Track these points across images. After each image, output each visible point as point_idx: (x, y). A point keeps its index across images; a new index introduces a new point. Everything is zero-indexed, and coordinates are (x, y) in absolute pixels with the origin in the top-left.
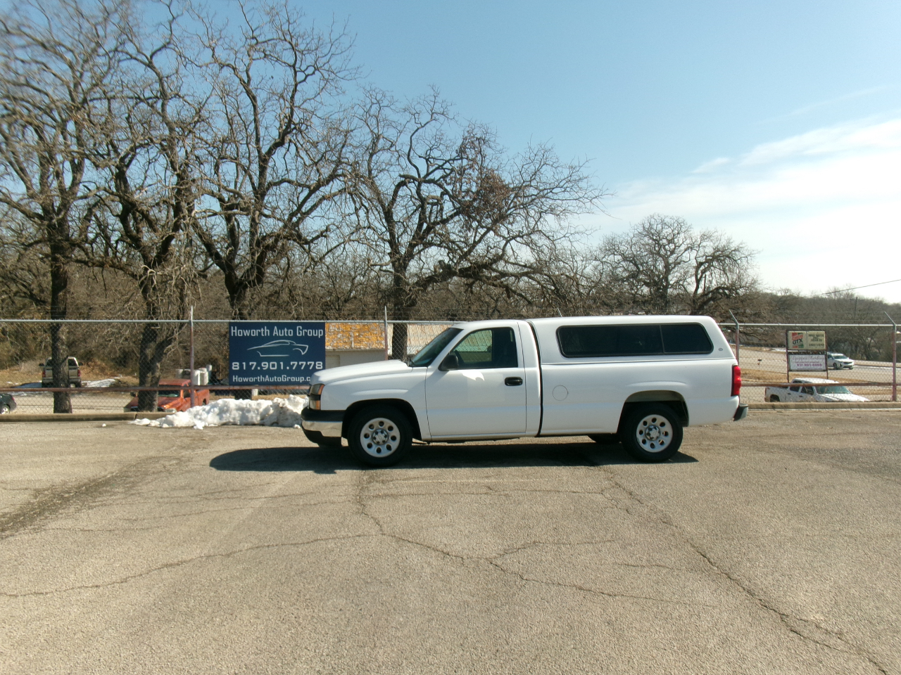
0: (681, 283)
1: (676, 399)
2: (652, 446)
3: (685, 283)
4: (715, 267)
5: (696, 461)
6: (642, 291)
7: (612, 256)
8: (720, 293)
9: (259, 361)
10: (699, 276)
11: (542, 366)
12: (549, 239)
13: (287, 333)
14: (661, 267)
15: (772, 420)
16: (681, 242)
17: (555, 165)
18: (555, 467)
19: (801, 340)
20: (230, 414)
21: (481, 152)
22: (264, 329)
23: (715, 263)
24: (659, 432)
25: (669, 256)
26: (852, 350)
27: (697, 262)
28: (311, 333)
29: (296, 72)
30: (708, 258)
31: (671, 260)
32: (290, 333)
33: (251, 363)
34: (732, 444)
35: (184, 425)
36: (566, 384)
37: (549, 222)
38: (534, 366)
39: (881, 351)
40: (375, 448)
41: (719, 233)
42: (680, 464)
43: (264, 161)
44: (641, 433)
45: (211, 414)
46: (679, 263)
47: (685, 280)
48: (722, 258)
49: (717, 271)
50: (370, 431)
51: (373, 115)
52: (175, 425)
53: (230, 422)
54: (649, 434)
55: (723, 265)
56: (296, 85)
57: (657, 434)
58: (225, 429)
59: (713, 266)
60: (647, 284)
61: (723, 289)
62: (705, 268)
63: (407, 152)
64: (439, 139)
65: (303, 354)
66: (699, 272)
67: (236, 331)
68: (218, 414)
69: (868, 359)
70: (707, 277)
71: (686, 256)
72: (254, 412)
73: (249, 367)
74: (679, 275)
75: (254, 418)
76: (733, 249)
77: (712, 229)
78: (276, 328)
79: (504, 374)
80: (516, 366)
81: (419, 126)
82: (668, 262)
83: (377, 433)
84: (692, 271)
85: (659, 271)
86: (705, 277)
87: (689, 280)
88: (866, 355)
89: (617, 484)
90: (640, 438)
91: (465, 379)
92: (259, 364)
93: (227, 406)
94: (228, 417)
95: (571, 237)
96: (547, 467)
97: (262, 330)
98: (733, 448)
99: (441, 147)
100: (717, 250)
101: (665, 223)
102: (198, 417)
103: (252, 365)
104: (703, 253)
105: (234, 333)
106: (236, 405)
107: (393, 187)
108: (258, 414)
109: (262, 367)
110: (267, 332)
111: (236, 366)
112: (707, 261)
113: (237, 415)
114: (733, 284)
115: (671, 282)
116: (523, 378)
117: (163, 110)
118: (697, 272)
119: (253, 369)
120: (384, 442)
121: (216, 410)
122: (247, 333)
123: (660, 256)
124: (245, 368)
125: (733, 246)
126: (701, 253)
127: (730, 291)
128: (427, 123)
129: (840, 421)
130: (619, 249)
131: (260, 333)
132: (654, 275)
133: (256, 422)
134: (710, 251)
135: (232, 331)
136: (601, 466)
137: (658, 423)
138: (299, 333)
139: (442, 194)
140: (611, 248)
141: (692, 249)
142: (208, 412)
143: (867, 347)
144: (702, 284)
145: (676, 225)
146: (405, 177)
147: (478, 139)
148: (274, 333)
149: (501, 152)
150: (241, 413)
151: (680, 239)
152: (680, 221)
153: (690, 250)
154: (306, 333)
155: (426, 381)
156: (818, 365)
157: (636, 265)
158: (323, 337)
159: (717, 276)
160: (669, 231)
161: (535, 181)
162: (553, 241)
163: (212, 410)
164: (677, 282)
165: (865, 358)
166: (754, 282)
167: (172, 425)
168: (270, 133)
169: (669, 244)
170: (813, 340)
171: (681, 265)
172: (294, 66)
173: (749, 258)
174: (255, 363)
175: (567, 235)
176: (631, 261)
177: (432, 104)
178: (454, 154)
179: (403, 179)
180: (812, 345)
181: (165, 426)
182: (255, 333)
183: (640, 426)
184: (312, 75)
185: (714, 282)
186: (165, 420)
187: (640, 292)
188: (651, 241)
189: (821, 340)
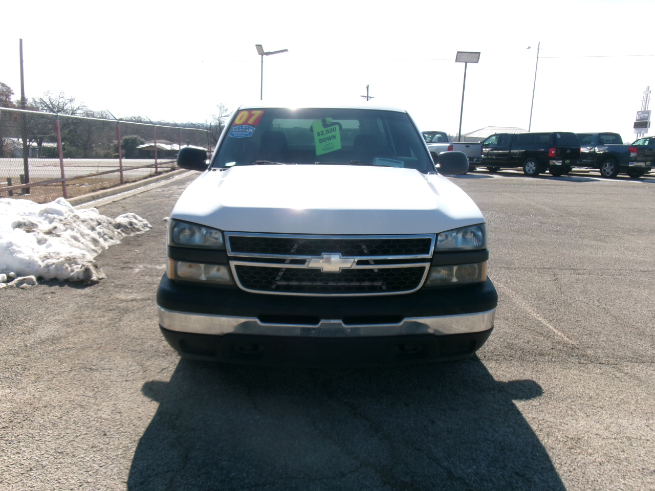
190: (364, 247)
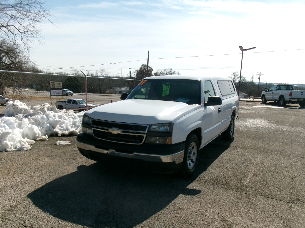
19: (54, 85)
156: (59, 94)
180: (58, 87)
189: (60, 85)
190: (133, 127)
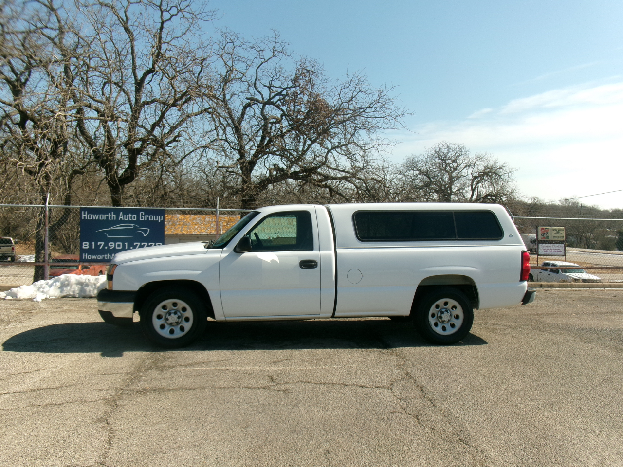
0: (461, 191)
1: (467, 283)
2: (444, 329)
3: (464, 191)
4: (485, 180)
5: (486, 343)
6: (433, 196)
7: (411, 171)
8: (488, 199)
9: (107, 242)
10: (474, 187)
11: (338, 250)
12: (361, 148)
13: (131, 218)
14: (446, 180)
15: (544, 299)
16: (461, 162)
17: (369, 92)
18: (348, 350)
19: (547, 234)
20: (71, 288)
21: (310, 81)
22: (111, 214)
23: (485, 178)
24: (451, 315)
25: (453, 172)
26: (577, 241)
27: (472, 176)
28: (152, 218)
29: (162, 12)
30: (480, 174)
31: (454, 174)
32: (134, 217)
33: (99, 243)
34: (514, 323)
35: (26, 297)
36: (360, 267)
37: (363, 137)
38: (330, 249)
39: (598, 242)
40: (168, 329)
41: (489, 156)
42: (471, 347)
43: (139, 84)
44: (433, 315)
45: (53, 287)
46: (460, 177)
47: (464, 189)
48: (490, 174)
49: (486, 183)
50: (163, 312)
51: (228, 53)
52: (19, 297)
53: (69, 295)
54: (441, 317)
55: (491, 179)
56: (162, 23)
57: (449, 317)
58: (64, 301)
59: (483, 179)
60: (436, 192)
61: (491, 196)
62: (479, 181)
63: (254, 81)
64: (278, 72)
65: (145, 236)
66: (474, 183)
67: (86, 215)
68: (59, 288)
69: (588, 248)
70: (479, 187)
71: (465, 172)
72: (92, 286)
73: (97, 246)
74: (459, 185)
75: (92, 292)
76: (499, 167)
77: (483, 153)
78: (121, 213)
79: (299, 256)
80: (312, 249)
81: (263, 61)
82: (452, 176)
83: (170, 314)
84: (470, 183)
85: (445, 182)
86: (478, 187)
87: (466, 189)
88: (587, 245)
89: (407, 374)
90: (432, 321)
91: (260, 261)
92: (106, 244)
93: (68, 280)
94: (67, 291)
95: (378, 147)
96: (340, 350)
97: (110, 215)
98: (516, 327)
99: (281, 78)
100: (486, 168)
101: (450, 148)
102: (41, 290)
103: (101, 244)
104: (477, 170)
105: (85, 217)
106: (77, 280)
107: (242, 108)
108: (95, 288)
109: (109, 247)
110: (114, 216)
111: (86, 245)
112: (479, 176)
113: (77, 289)
114: (498, 193)
115: (454, 191)
116: (318, 261)
117: (61, 43)
118: (472, 183)
119: (101, 248)
120: (177, 323)
121: (58, 284)
122: (96, 217)
123: (447, 171)
124: (93, 248)
125: (498, 165)
126: (476, 170)
127: (496, 197)
128: (270, 59)
129: (600, 300)
130: (417, 166)
131: (107, 218)
132: (442, 185)
133: (93, 296)
134: (482, 168)
135: (83, 215)
136: (394, 349)
137: (449, 306)
138: (142, 218)
139: (282, 116)
140: (411, 165)
141: (469, 166)
142: (51, 286)
143: (587, 239)
144: (476, 192)
145: (458, 149)
146: (251, 99)
147: (308, 71)
148: (120, 218)
149: (326, 81)
150: (80, 287)
151: (460, 160)
152: (461, 146)
153: (468, 167)
154: (148, 218)
155: (220, 262)
156: (559, 251)
157: (429, 177)
158: (163, 222)
159: (487, 186)
160: (453, 153)
161: (352, 105)
162: (365, 150)
163: (54, 284)
164: (459, 190)
165: (586, 247)
166: (512, 192)
167: (16, 297)
168: (144, 63)
169: (453, 163)
170: (555, 233)
171: (461, 179)
172: (160, 7)
173: (510, 174)
174: (103, 243)
175: (375, 146)
176: (425, 175)
177: (274, 44)
178: (290, 84)
179: (248, 101)
180: (555, 237)
181: (9, 298)
182: (103, 217)
183: (433, 310)
184: (175, 15)
185: (484, 191)
186: (10, 292)
187: (431, 197)
188: (440, 161)
189: (561, 234)
